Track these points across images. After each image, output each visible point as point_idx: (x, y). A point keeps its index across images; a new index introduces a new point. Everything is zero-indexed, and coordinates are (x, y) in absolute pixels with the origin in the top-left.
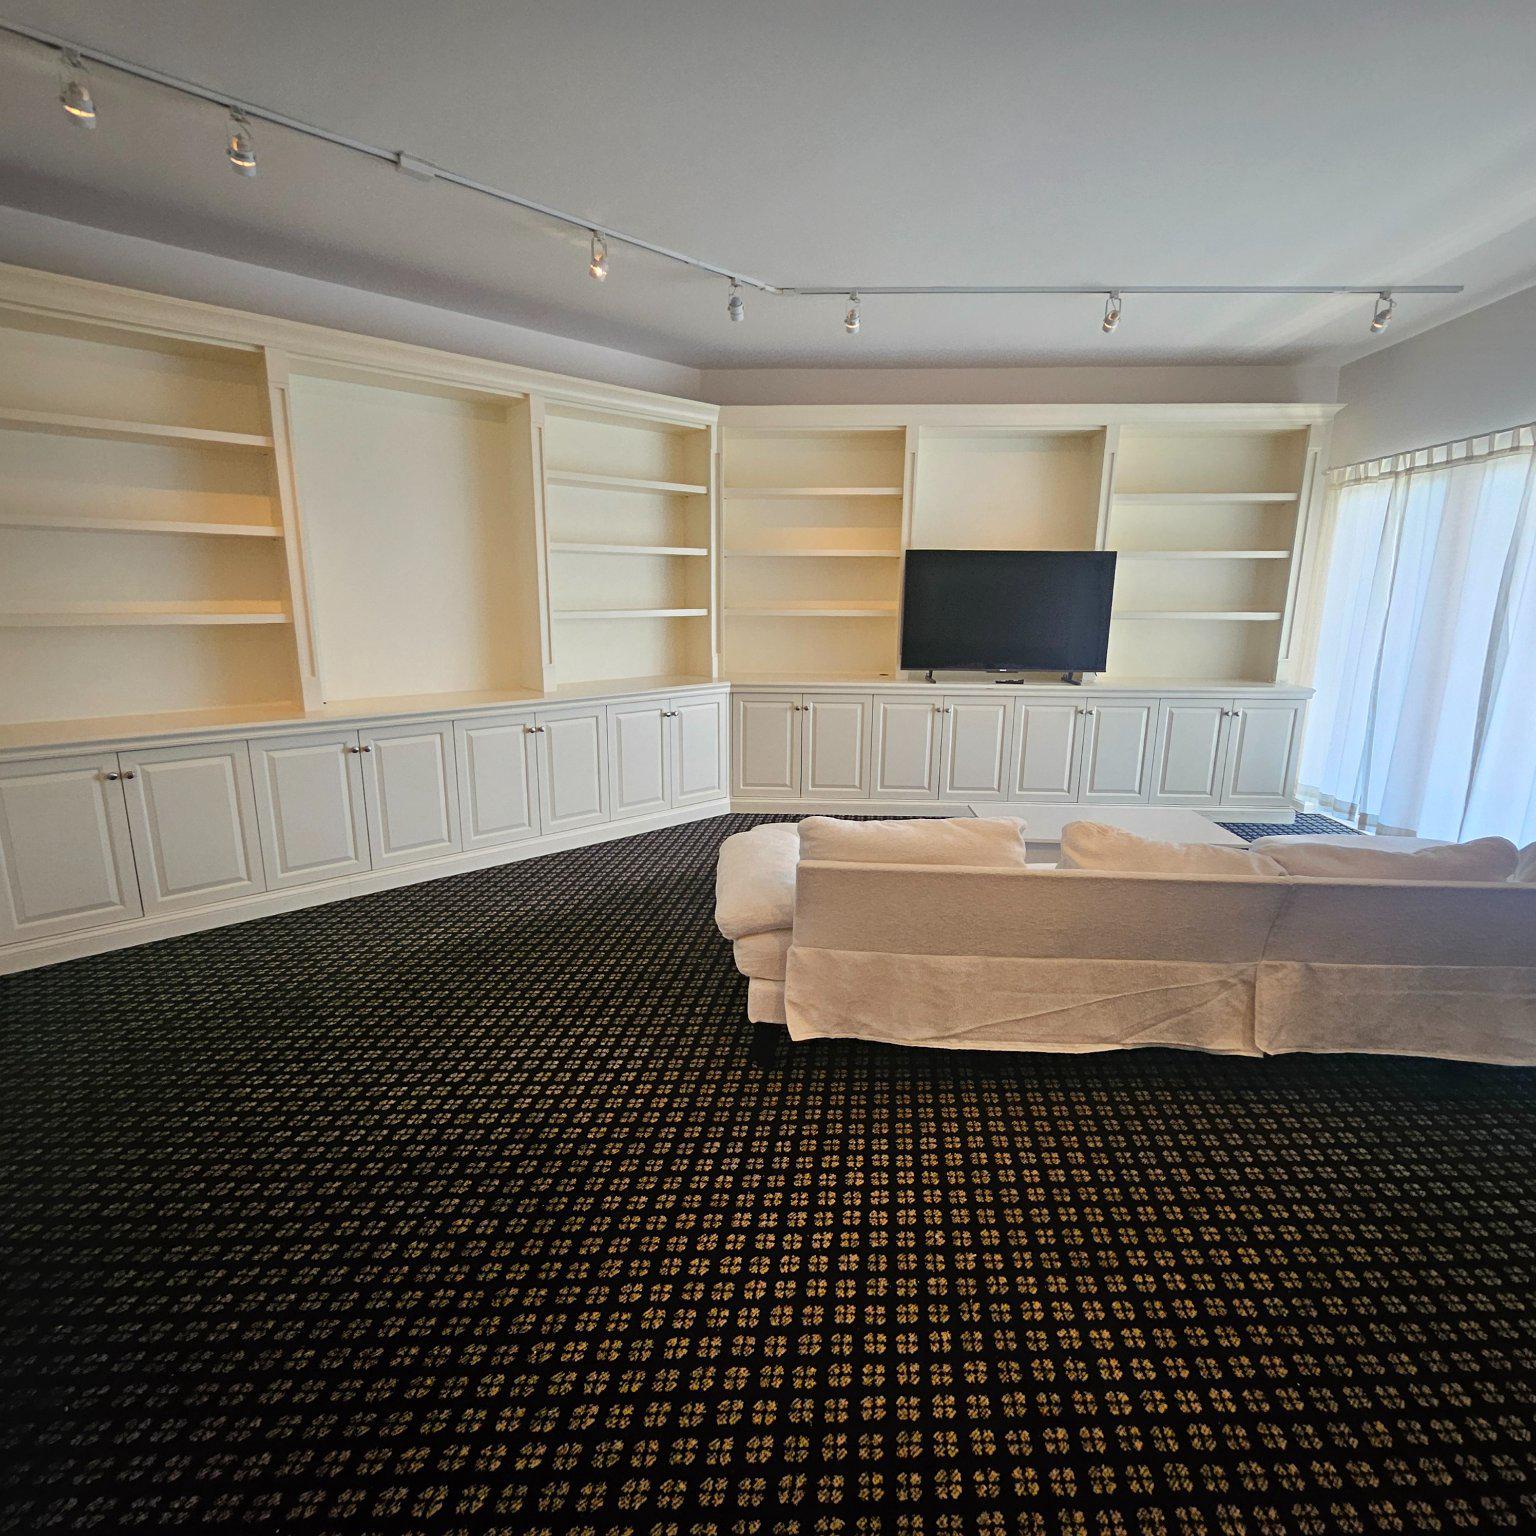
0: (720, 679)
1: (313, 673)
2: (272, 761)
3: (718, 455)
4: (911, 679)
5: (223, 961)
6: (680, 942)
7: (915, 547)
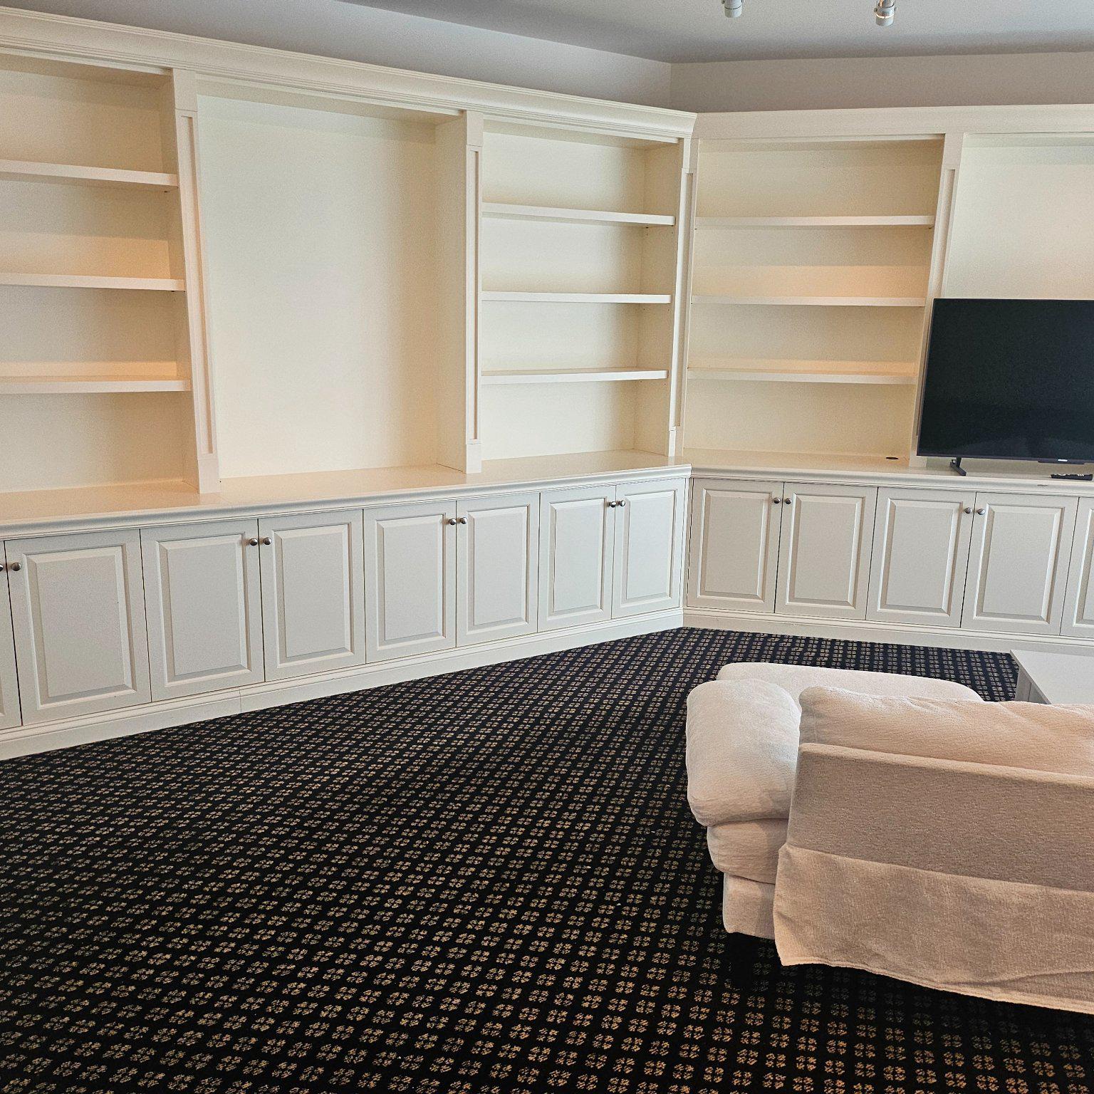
0: (678, 461)
1: (210, 449)
2: (164, 552)
3: (691, 176)
4: (929, 467)
5: (107, 786)
6: (627, 804)
7: (947, 295)
